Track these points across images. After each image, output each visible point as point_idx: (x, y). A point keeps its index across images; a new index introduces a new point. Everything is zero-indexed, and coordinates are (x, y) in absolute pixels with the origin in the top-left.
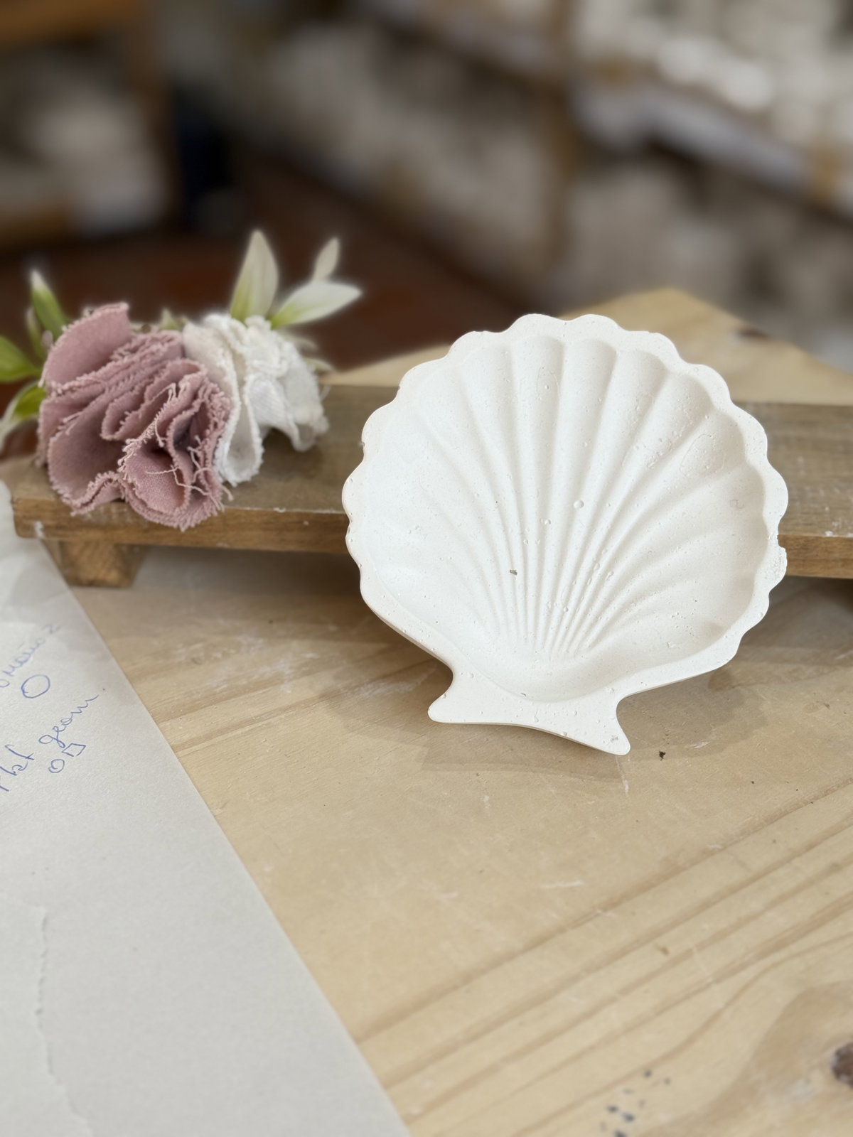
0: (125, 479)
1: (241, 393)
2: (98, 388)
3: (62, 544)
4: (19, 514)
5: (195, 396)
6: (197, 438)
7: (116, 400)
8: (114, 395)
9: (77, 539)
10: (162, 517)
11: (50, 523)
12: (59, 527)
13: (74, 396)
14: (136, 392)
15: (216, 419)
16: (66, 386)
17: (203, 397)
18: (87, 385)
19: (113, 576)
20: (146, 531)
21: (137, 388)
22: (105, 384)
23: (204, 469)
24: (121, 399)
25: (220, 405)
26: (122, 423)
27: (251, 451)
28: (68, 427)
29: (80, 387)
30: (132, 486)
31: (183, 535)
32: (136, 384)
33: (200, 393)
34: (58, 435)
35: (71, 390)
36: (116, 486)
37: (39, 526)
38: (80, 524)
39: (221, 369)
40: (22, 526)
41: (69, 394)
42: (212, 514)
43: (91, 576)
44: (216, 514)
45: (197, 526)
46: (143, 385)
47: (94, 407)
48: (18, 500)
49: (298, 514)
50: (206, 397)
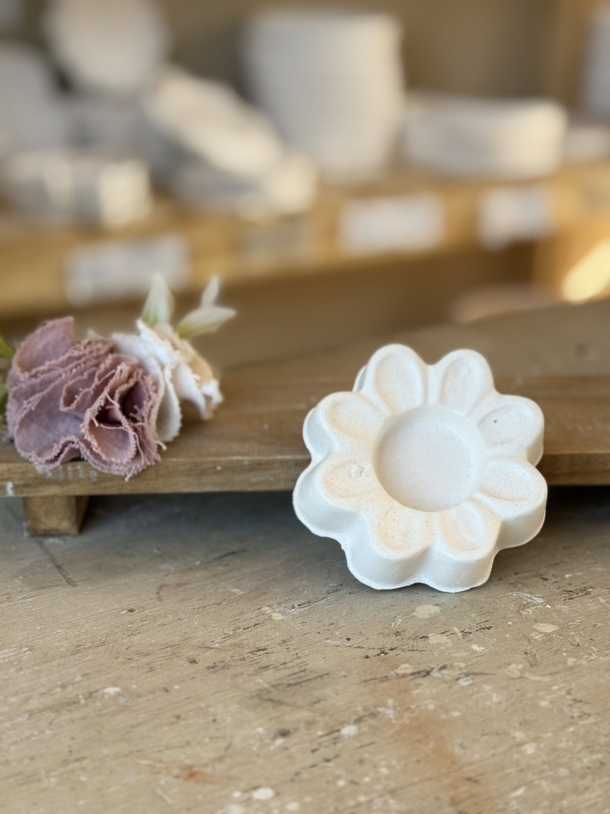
1: (163, 375)
2: (57, 373)
11: (18, 482)
12: (25, 486)
14: (85, 377)
15: (149, 393)
17: (137, 377)
18: (49, 371)
19: (66, 526)
21: (86, 374)
22: (62, 370)
25: (150, 383)
26: (75, 396)
27: (173, 418)
29: (43, 373)
32: (86, 370)
33: (135, 375)
37: (10, 485)
38: (43, 480)
43: (47, 527)
46: (91, 371)
47: (51, 388)
49: (213, 462)
50: (139, 378)
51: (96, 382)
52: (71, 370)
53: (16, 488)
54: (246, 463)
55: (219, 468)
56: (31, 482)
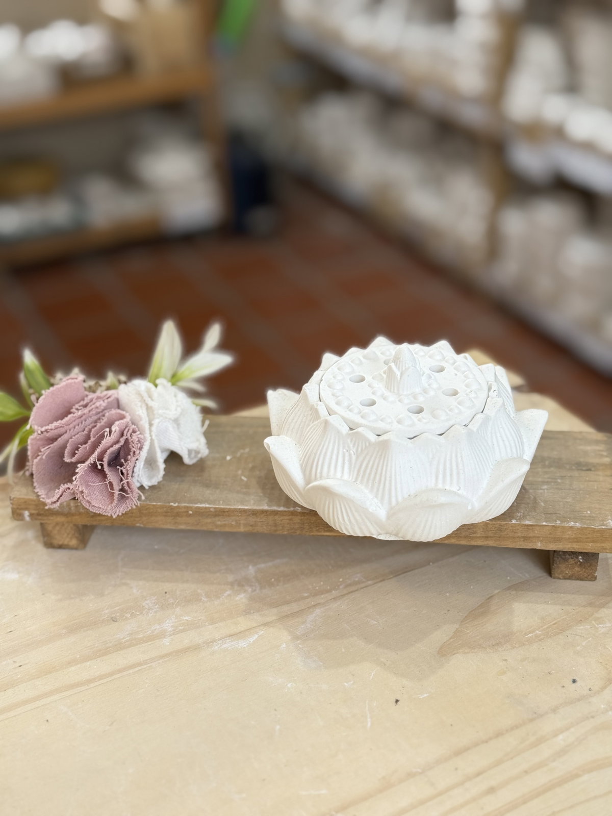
0: (77, 488)
1: (150, 431)
2: (62, 430)
3: (41, 524)
4: (15, 507)
5: (122, 435)
6: (123, 460)
7: (73, 437)
8: (73, 434)
9: (51, 521)
10: (101, 510)
11: (33, 512)
12: (38, 514)
13: (48, 435)
14: (86, 432)
15: (134, 449)
16: (43, 429)
17: (127, 435)
18: (56, 428)
19: (74, 542)
20: (92, 517)
21: (87, 429)
22: (66, 428)
23: (127, 480)
24: (76, 436)
25: (137, 440)
26: (76, 452)
27: (158, 467)
28: (44, 454)
29: (52, 430)
30: (82, 492)
31: (114, 519)
32: (86, 427)
33: (125, 433)
34: (39, 458)
35: (46, 431)
36: (72, 491)
37: (26, 513)
38: (52, 513)
39: (139, 416)
40: (17, 514)
41: (45, 433)
42: (132, 507)
43: (61, 543)
44: (134, 507)
45: (123, 514)
46: (90, 427)
47: (60, 441)
48: (14, 498)
49: (185, 507)
50: (129, 435)
51: (92, 439)
52: (75, 428)
53: (31, 515)
54: (212, 510)
55: (191, 512)
56: (41, 512)
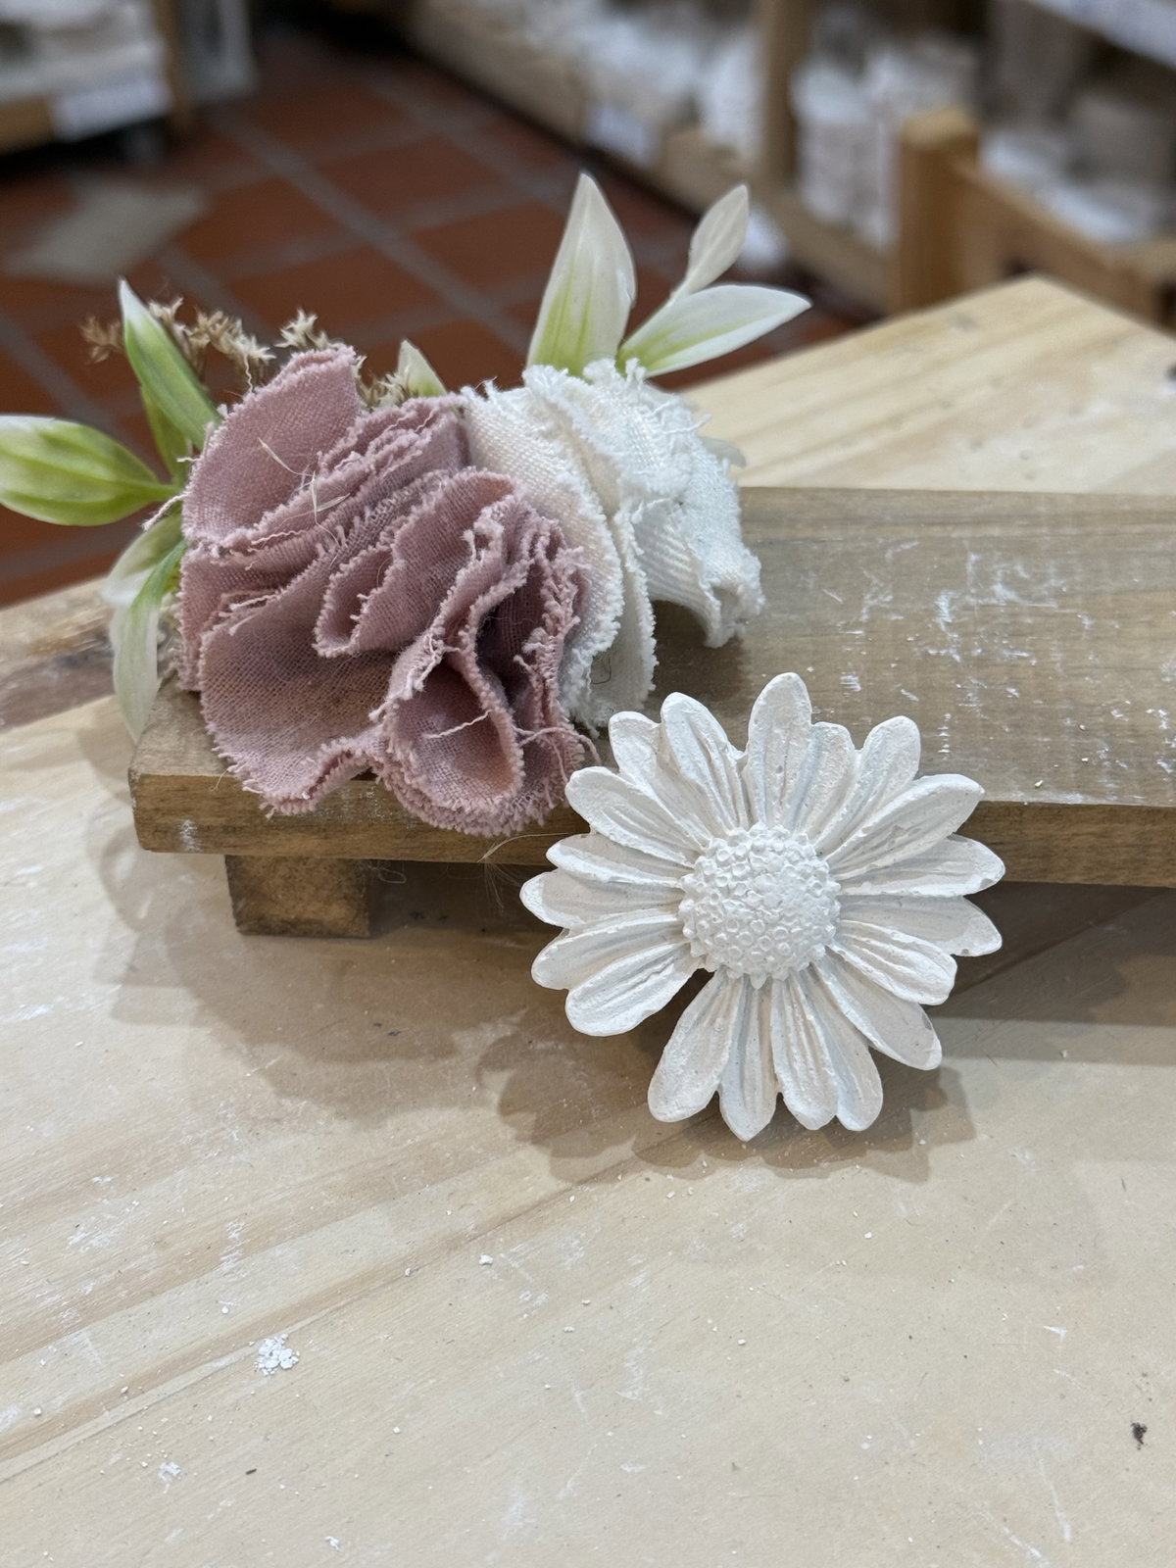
4: (146, 806)
5: (511, 554)
7: (343, 566)
8: (339, 557)
9: (265, 850)
11: (209, 821)
12: (230, 829)
17: (532, 553)
24: (349, 564)
26: (354, 617)
28: (240, 619)
37: (188, 826)
40: (154, 830)
47: (298, 585)
48: (144, 777)
50: (540, 554)
53: (204, 832)
56: (241, 823)
